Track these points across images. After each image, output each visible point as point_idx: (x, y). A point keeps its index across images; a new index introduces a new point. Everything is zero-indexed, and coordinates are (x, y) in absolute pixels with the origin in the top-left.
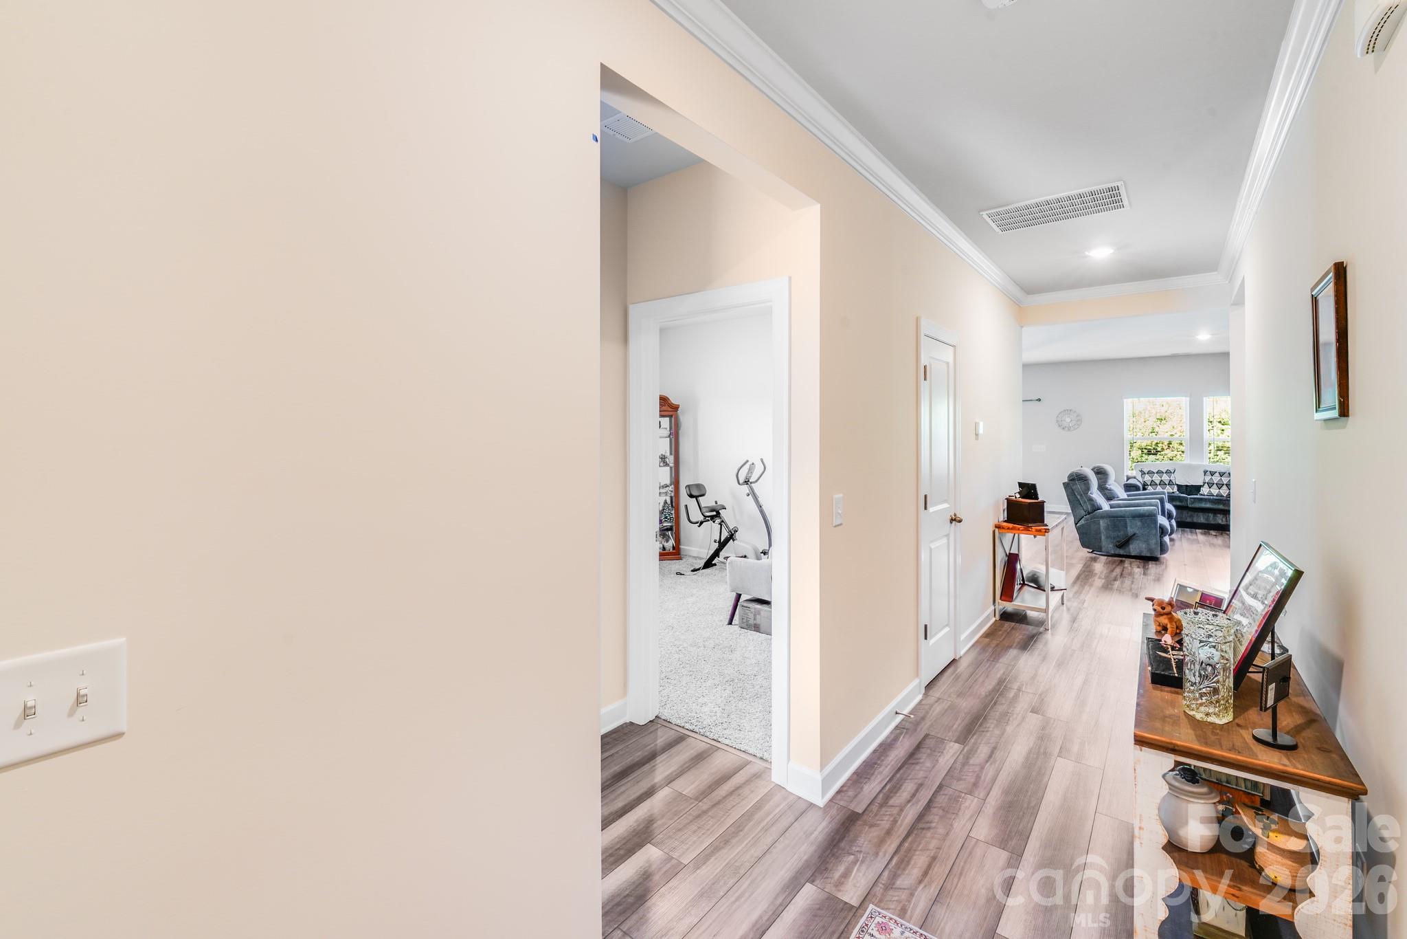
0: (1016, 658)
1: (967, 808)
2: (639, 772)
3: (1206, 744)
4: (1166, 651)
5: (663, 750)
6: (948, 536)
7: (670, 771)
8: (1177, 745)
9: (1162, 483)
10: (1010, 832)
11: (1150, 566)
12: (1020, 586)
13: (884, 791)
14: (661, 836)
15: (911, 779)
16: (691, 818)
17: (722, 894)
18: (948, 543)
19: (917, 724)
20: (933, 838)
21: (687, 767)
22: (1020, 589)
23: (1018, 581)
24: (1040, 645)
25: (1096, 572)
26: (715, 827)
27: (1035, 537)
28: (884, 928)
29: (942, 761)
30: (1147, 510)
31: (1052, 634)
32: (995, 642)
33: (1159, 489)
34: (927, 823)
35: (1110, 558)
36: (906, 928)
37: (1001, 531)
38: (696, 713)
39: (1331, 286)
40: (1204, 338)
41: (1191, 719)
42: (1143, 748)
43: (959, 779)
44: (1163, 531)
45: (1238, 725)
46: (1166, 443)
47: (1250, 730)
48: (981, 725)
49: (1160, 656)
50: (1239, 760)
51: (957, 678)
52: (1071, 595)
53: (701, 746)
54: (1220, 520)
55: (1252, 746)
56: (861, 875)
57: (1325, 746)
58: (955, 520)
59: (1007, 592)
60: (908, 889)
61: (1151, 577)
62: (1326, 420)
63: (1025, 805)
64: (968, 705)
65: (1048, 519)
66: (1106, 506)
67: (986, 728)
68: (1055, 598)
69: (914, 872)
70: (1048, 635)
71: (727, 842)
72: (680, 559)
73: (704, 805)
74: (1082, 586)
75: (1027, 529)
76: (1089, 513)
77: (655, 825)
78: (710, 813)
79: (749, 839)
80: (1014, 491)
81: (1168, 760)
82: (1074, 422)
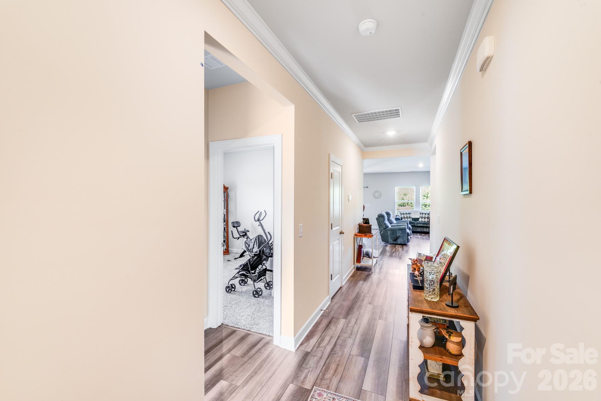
0: (363, 284)
1: (349, 343)
2: (215, 349)
3: (432, 309)
4: (416, 277)
5: (226, 338)
6: (339, 239)
7: (229, 347)
8: (423, 310)
9: (407, 218)
10: (364, 350)
11: (404, 247)
12: (362, 257)
13: (318, 342)
14: (227, 375)
15: (328, 335)
16: (240, 365)
17: (255, 395)
18: (339, 242)
19: (329, 313)
20: (337, 357)
21: (237, 344)
22: (363, 258)
23: (362, 255)
24: (370, 279)
25: (387, 250)
26: (250, 367)
27: (368, 238)
28: (320, 395)
29: (339, 326)
30: (403, 227)
31: (374, 274)
32: (355, 279)
33: (406, 219)
34: (335, 351)
35: (391, 245)
36: (328, 393)
37: (357, 237)
38: (240, 320)
39: (467, 148)
40: (421, 166)
41: (427, 300)
42: (413, 313)
43: (345, 333)
44: (408, 235)
45: (441, 301)
46: (407, 203)
47: (445, 302)
48: (352, 311)
49: (415, 279)
50: (442, 313)
51: (342, 294)
52: (379, 260)
53: (243, 334)
54: (425, 230)
55: (446, 308)
56: (311, 376)
57: (466, 305)
58: (341, 233)
59: (359, 260)
60: (329, 379)
61: (405, 251)
62: (464, 195)
63: (369, 339)
64: (347, 304)
65: (373, 232)
66: (390, 226)
67: (353, 312)
68: (375, 260)
69: (331, 371)
70: (373, 275)
71: (256, 373)
72: (229, 254)
73: (245, 359)
74: (383, 256)
75: (366, 236)
76: (385, 229)
77: (224, 371)
78: (248, 362)
79: (266, 370)
80: (361, 221)
81: (420, 316)
82: (379, 196)
